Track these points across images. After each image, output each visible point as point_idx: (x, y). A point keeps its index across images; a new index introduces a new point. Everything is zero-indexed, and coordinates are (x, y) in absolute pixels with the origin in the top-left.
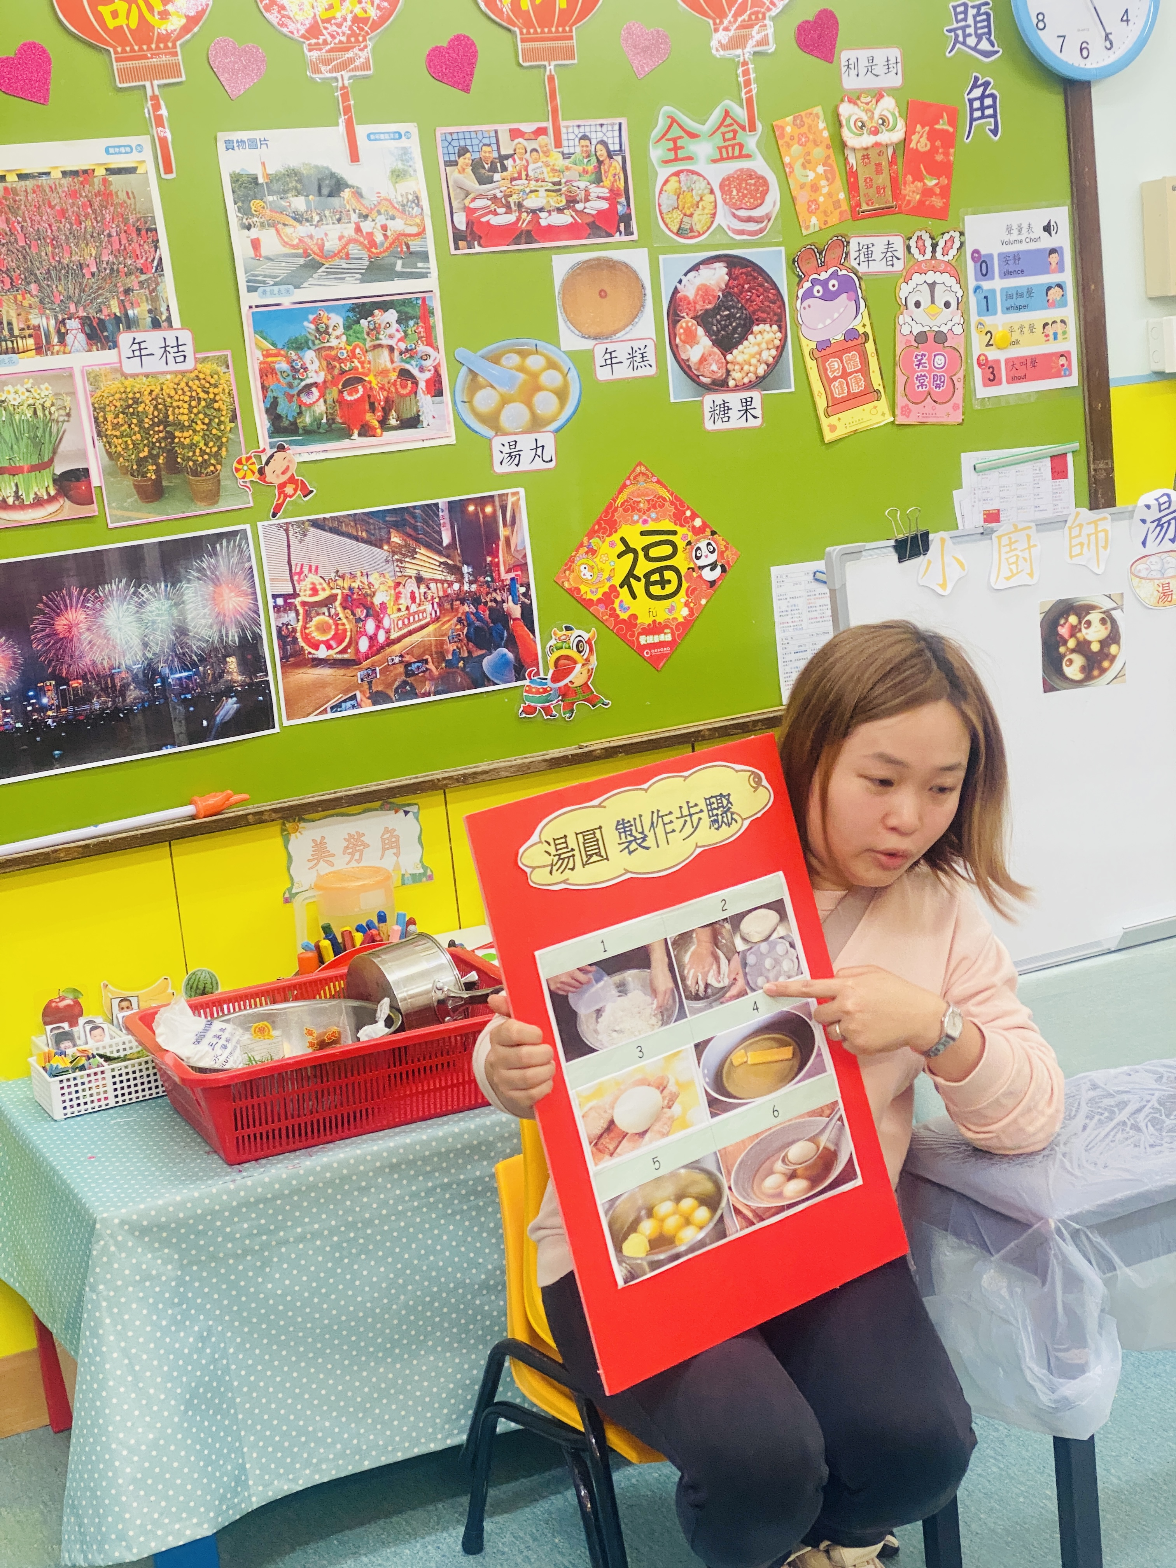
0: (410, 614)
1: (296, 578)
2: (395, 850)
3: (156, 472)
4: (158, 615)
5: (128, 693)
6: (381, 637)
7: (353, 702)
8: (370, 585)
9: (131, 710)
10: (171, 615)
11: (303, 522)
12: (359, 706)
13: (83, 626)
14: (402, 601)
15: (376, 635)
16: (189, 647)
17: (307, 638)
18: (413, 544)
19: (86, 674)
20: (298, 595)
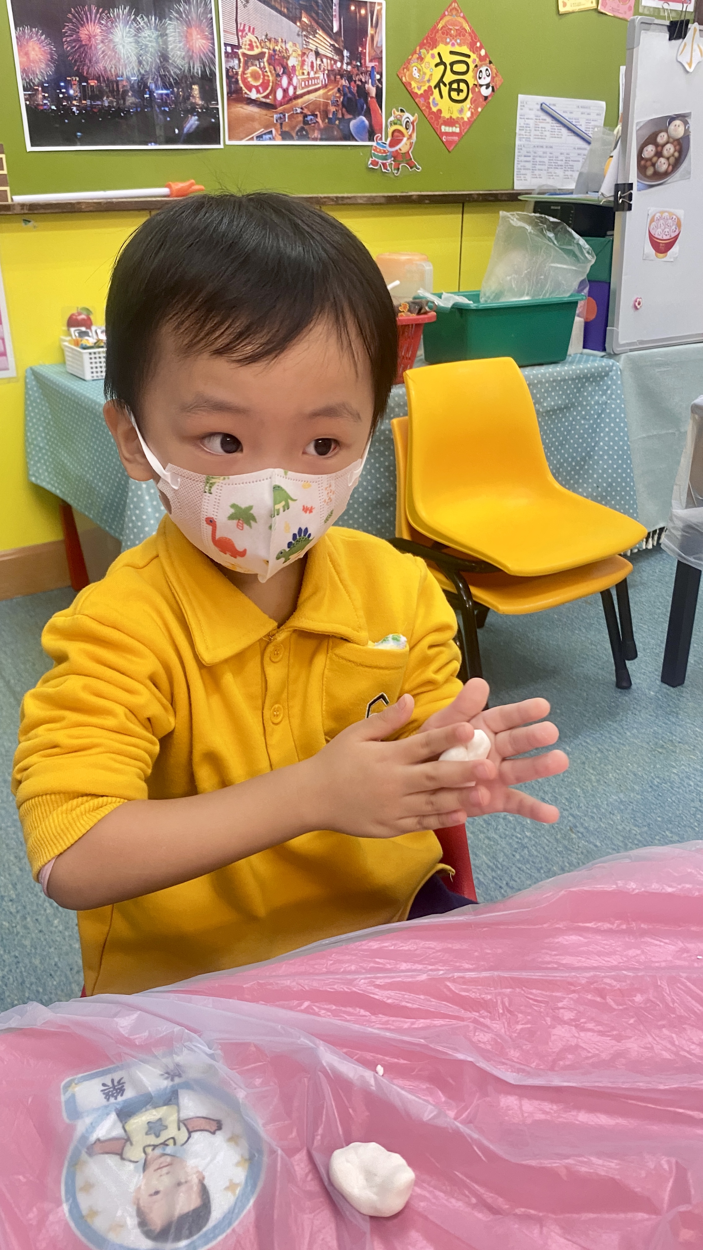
0: (309, 78)
1: (240, 34)
4: (150, 41)
5: (128, 98)
6: (291, 92)
7: (270, 136)
8: (287, 49)
9: (129, 111)
10: (157, 42)
12: (274, 139)
13: (99, 38)
14: (305, 67)
15: (287, 89)
16: (169, 72)
17: (245, 81)
18: (316, 26)
19: (99, 77)
20: (241, 47)
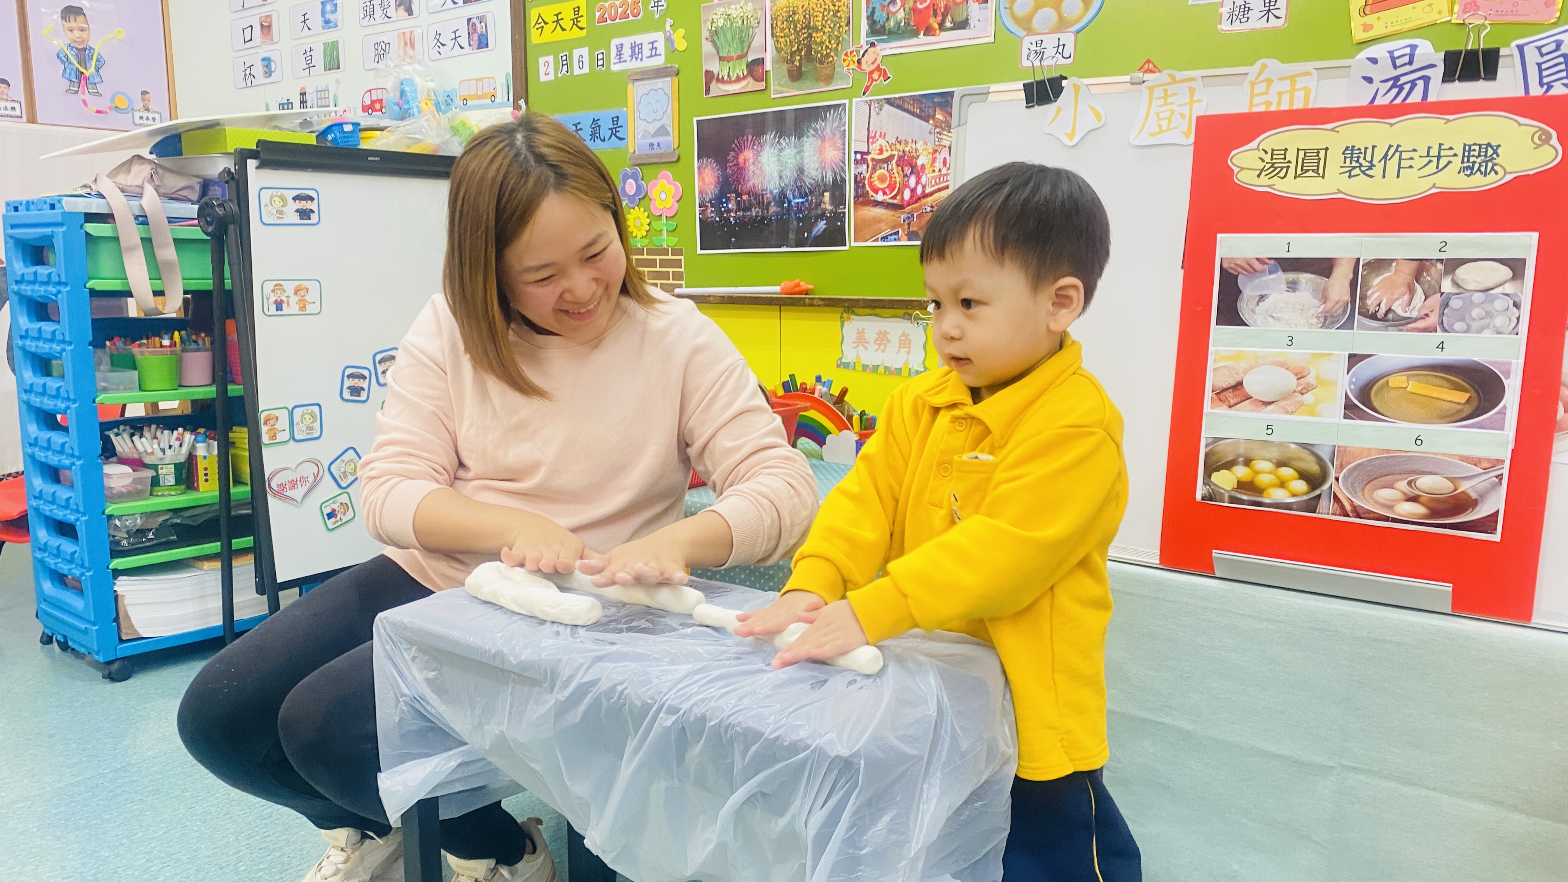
0: (941, 175)
1: (871, 140)
2: (907, 350)
3: (800, 61)
4: (789, 158)
5: (770, 208)
6: (919, 191)
7: (896, 237)
8: (916, 149)
9: (771, 219)
10: (796, 159)
11: (881, 100)
12: (899, 240)
13: (752, 161)
14: (936, 164)
15: (915, 188)
16: (805, 183)
17: (871, 185)
18: (950, 120)
19: (750, 192)
20: (870, 153)
